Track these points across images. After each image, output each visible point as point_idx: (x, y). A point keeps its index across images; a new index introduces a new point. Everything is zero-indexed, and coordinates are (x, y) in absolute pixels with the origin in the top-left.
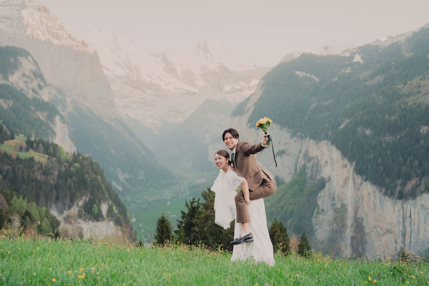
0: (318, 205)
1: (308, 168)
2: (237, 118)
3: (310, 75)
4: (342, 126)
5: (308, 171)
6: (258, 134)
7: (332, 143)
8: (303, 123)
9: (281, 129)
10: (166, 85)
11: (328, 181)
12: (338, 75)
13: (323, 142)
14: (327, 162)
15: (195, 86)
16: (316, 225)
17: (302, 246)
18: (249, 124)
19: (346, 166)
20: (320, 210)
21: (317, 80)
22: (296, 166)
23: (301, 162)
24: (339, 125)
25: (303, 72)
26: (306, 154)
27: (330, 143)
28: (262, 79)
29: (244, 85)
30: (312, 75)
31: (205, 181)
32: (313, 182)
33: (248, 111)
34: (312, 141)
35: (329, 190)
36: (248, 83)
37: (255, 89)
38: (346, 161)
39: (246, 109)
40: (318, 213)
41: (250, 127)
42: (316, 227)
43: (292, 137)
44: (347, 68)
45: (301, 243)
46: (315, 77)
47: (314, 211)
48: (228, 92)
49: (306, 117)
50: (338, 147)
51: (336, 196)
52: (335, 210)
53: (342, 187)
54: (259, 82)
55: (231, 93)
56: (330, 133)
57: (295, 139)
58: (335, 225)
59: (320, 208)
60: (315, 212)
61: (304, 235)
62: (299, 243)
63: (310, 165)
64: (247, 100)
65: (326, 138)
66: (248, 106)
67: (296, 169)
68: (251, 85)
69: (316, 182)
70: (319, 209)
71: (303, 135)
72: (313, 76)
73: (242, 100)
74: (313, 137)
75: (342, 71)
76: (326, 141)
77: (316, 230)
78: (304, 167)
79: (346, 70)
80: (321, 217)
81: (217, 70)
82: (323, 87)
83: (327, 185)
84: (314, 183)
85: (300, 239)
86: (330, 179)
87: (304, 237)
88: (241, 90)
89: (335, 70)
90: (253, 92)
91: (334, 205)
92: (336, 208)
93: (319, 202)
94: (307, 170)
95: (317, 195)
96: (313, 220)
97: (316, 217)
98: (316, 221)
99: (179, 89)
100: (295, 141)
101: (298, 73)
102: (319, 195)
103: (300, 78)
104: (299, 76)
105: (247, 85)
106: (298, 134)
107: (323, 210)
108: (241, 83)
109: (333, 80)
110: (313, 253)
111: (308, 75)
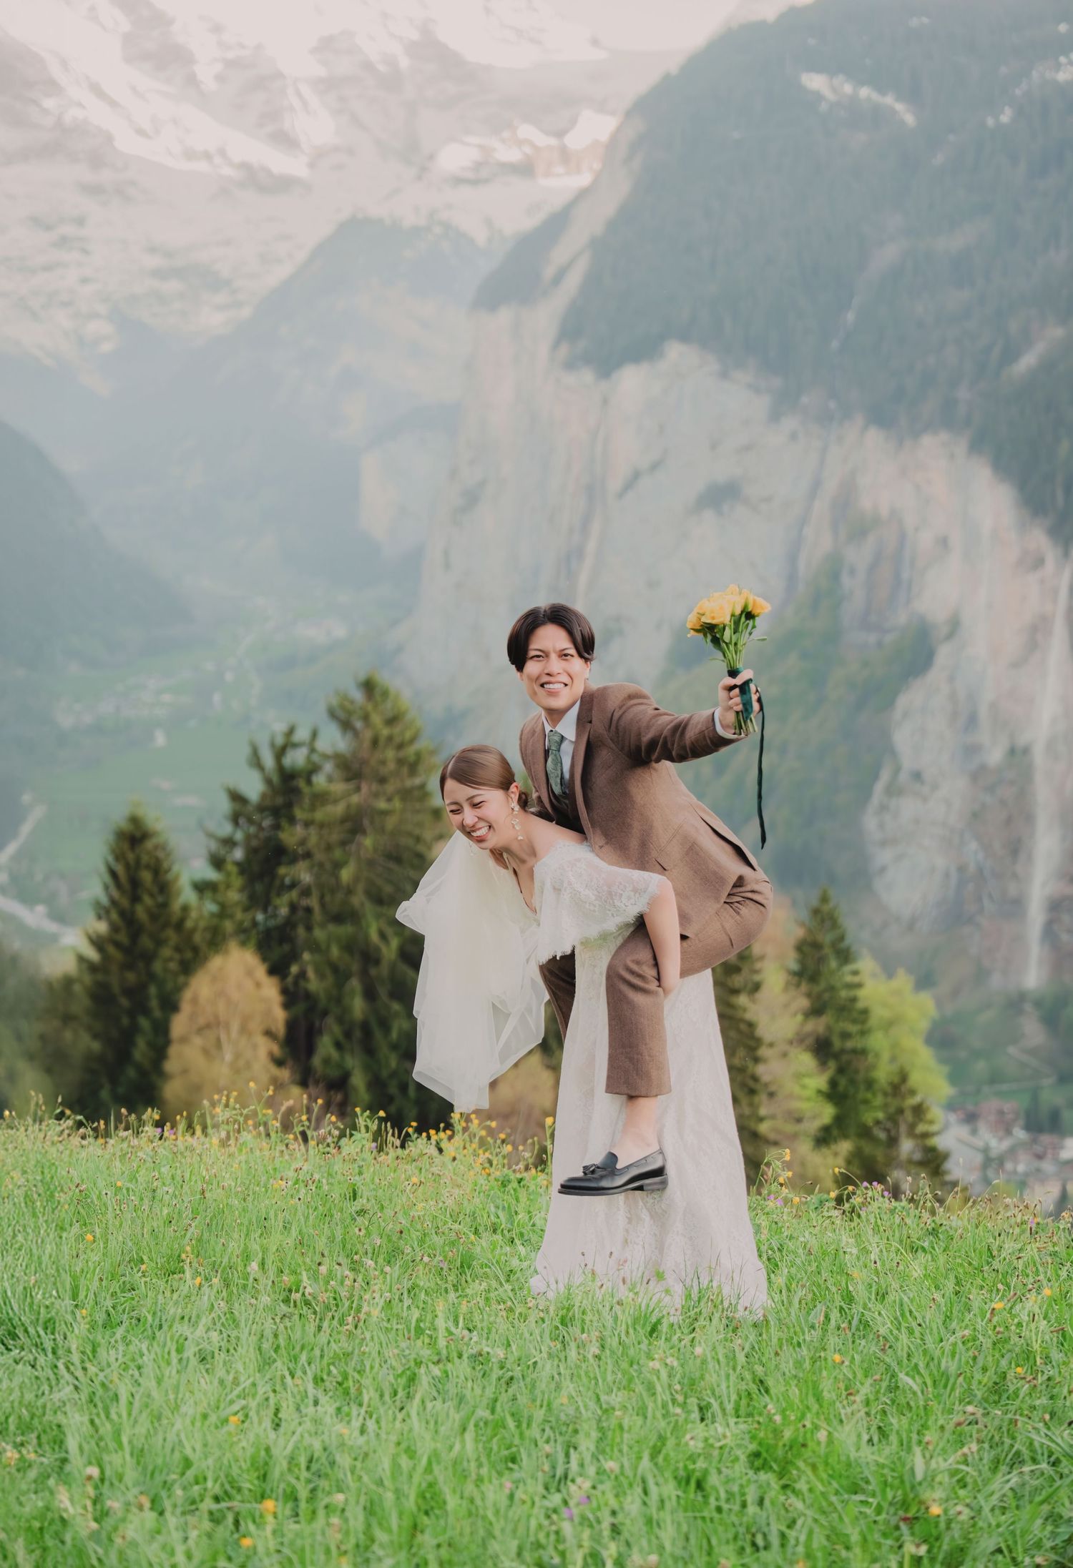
0: (893, 752)
1: (852, 572)
2: (505, 316)
3: (875, 96)
4: (1027, 361)
5: (853, 585)
6: (605, 402)
7: (976, 446)
8: (835, 344)
9: (724, 375)
10: (141, 132)
11: (951, 635)
12: (1018, 92)
13: (927, 440)
14: (944, 542)
15: (285, 141)
16: (884, 843)
17: (816, 946)
18: (564, 350)
19: (1039, 562)
20: (903, 777)
21: (910, 119)
22: (792, 559)
23: (820, 542)
24: (1010, 355)
25: (841, 77)
26: (844, 502)
27: (961, 447)
28: (628, 114)
29: (542, 140)
30: (882, 90)
31: (340, 631)
32: (872, 638)
33: (558, 279)
34: (874, 436)
35: (951, 679)
36: (560, 134)
37: (597, 166)
38: (1039, 539)
39: (549, 272)
40: (893, 790)
41: (570, 365)
42: (883, 856)
43: (775, 416)
44: (1063, 59)
45: (810, 931)
46: (899, 107)
47: (876, 777)
48: (458, 181)
49: (850, 316)
50: (1001, 466)
51: (983, 712)
52: (978, 775)
53: (1015, 665)
54: (619, 130)
55: (475, 182)
56: (963, 394)
57: (790, 423)
58: (973, 846)
59: (908, 763)
60: (879, 787)
61: (824, 899)
62: (800, 933)
63: (859, 556)
64: (557, 223)
65: (948, 419)
66: (558, 256)
67: (792, 578)
68: (575, 140)
69: (889, 638)
70: (897, 770)
71: (832, 405)
72: (889, 100)
73: (529, 223)
74: (880, 417)
75: (1035, 74)
76: (944, 436)
77: (883, 869)
78: (834, 569)
79: (1058, 67)
80: (908, 807)
81: (404, 63)
82: (939, 159)
83: (944, 654)
84: (880, 645)
85: (804, 915)
86: (955, 625)
87: (826, 908)
88: (525, 169)
89: (1004, 70)
90: (584, 180)
91: (972, 750)
92: (983, 768)
93: (902, 738)
94: (846, 580)
95: (890, 704)
96: (870, 822)
97: (883, 808)
98: (881, 826)
99: (207, 156)
100: (793, 437)
101: (815, 82)
102: (903, 701)
103: (824, 107)
104: (818, 96)
105: (553, 141)
106: (805, 400)
107: (917, 776)
108: (526, 131)
109: (990, 122)
110: (865, 977)
111: (864, 92)
